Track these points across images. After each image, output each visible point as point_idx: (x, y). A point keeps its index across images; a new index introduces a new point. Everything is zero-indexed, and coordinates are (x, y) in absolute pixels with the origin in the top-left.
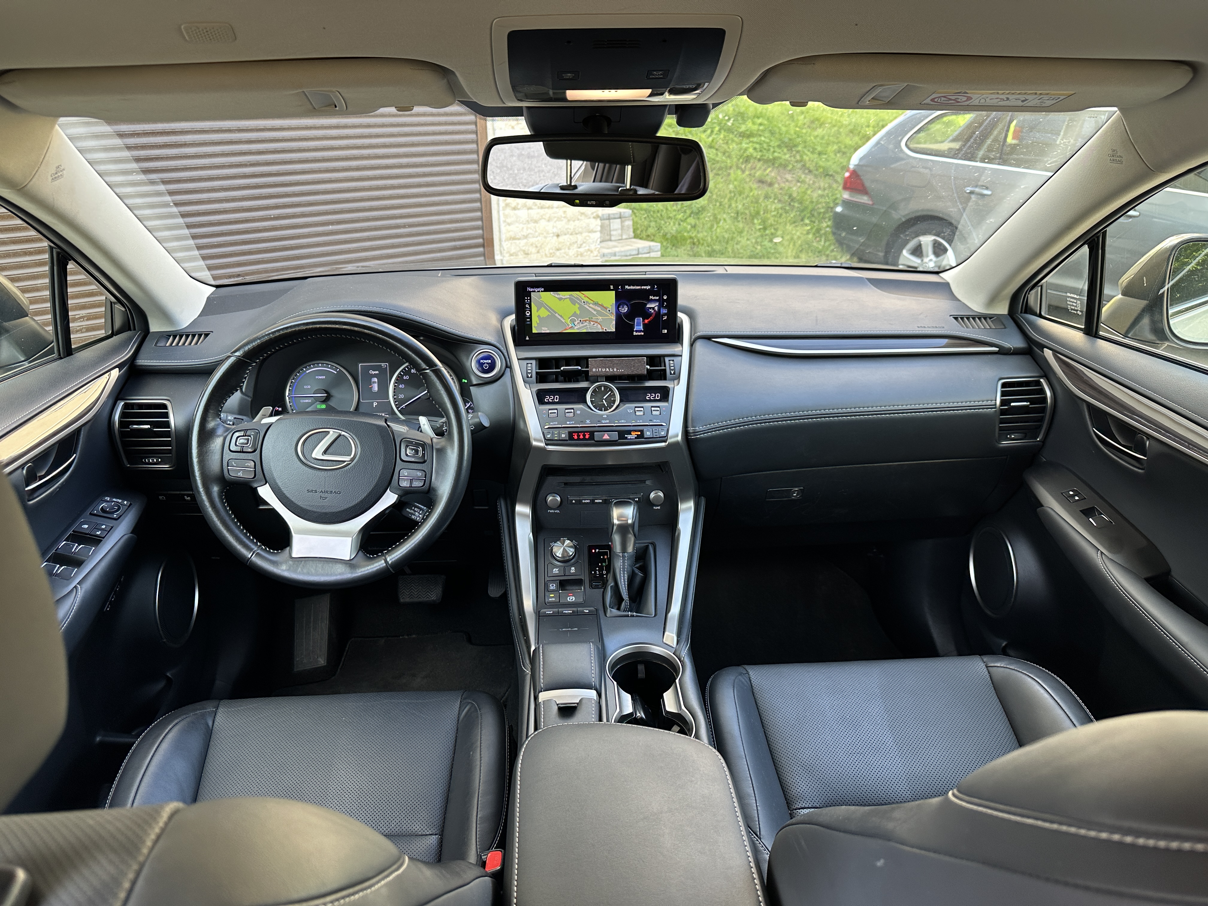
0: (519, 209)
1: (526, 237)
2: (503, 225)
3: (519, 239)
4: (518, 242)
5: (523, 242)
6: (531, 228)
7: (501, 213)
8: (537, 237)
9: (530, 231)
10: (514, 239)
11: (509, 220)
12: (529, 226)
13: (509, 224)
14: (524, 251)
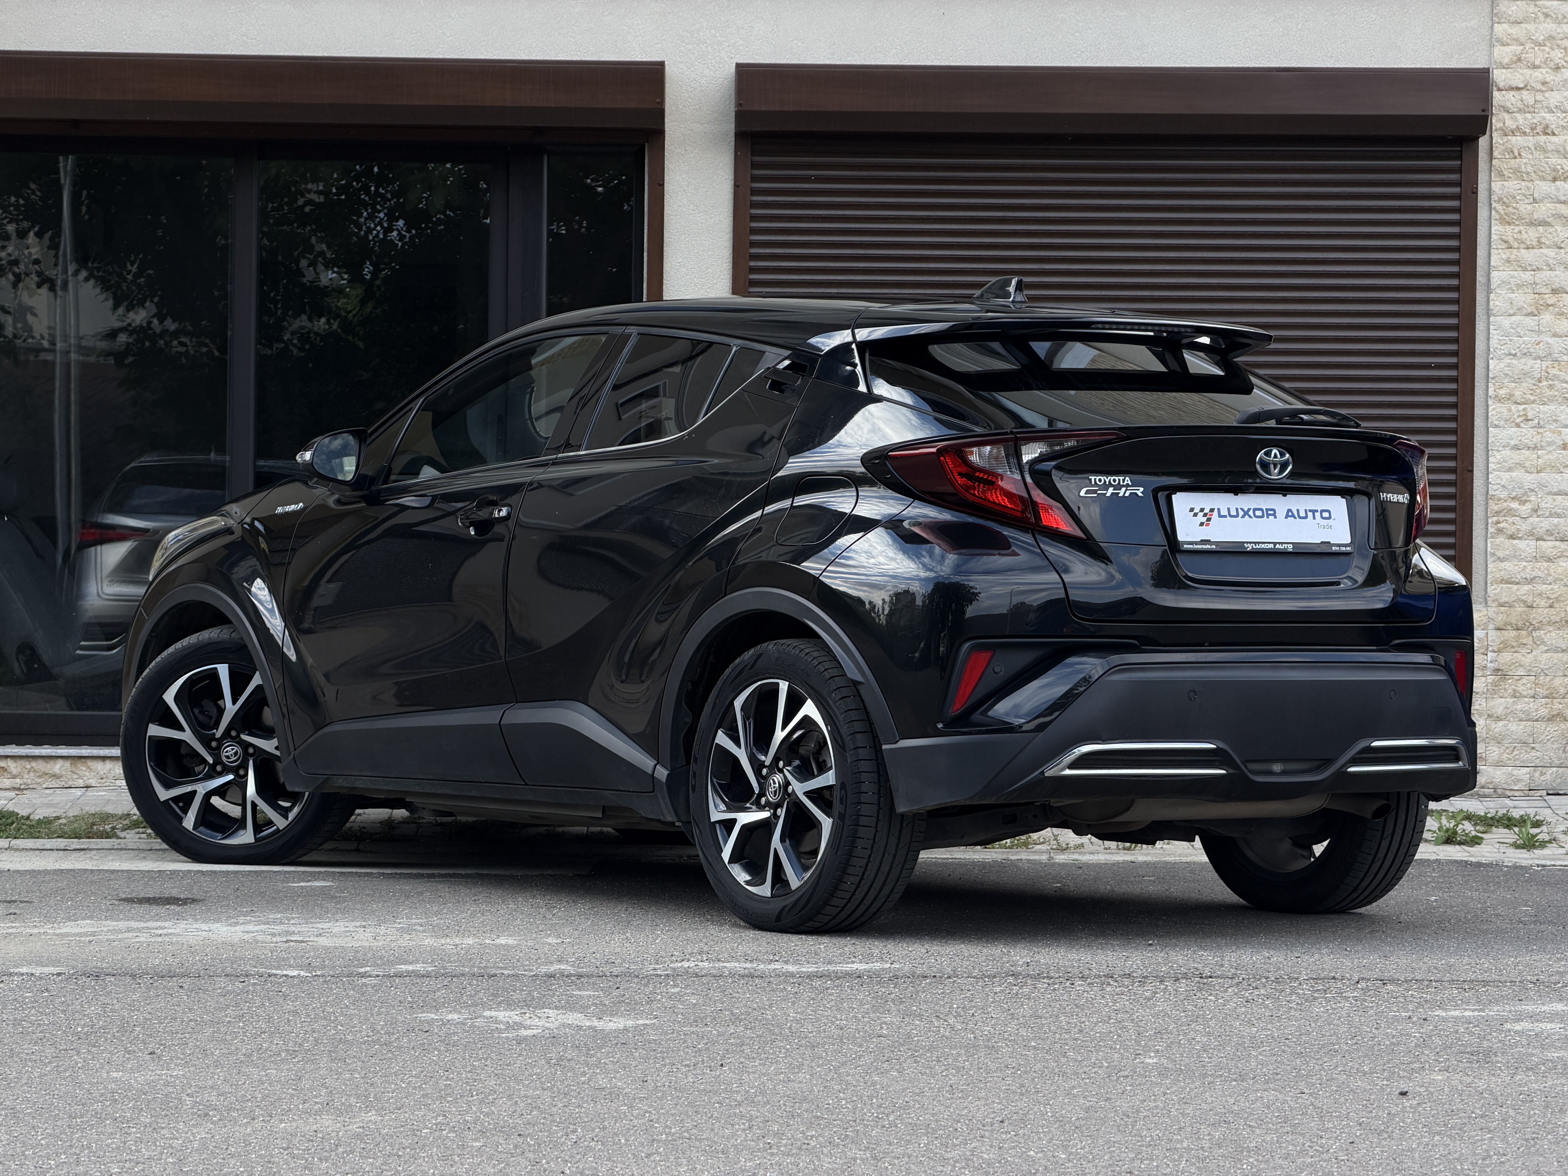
0: (1520, 538)
1: (1531, 581)
2: (1490, 559)
3: (1518, 584)
4: (1515, 587)
5: (1526, 587)
6: (1539, 569)
7: (1489, 541)
8: (1550, 584)
9: (1537, 573)
10: (1508, 582)
11: (1500, 554)
12: (1538, 565)
13: (1501, 560)
14: (1525, 602)
